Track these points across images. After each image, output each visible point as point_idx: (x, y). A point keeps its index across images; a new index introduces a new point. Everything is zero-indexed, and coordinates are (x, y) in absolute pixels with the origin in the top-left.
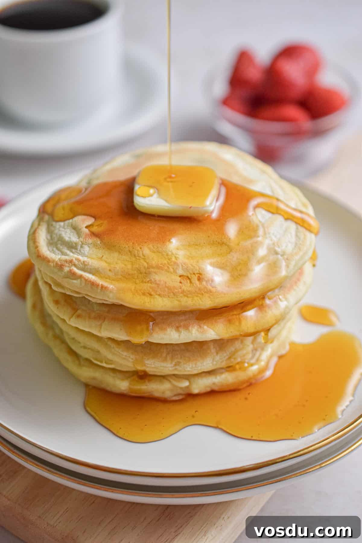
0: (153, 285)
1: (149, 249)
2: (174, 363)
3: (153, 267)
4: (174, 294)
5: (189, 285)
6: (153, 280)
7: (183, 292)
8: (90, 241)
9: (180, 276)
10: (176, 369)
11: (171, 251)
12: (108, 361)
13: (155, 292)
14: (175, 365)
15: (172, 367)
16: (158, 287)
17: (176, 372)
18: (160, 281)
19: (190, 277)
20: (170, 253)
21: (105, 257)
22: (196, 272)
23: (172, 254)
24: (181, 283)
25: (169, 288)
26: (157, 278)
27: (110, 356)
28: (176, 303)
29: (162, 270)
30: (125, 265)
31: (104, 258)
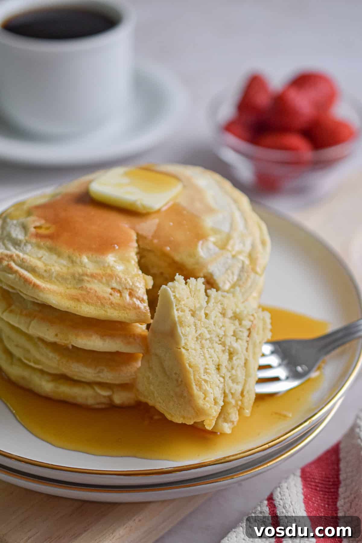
0: (84, 292)
1: (88, 258)
2: (98, 370)
3: (87, 275)
4: (102, 304)
5: (119, 298)
6: (84, 286)
7: (111, 303)
8: (34, 240)
9: (112, 289)
10: (99, 376)
11: (109, 263)
12: (37, 362)
13: (84, 299)
14: (99, 372)
15: (95, 373)
16: (88, 294)
17: (99, 380)
18: (91, 289)
19: (121, 291)
20: (106, 265)
21: (44, 257)
22: (128, 287)
23: (109, 266)
24: (111, 294)
25: (98, 298)
26: (89, 286)
27: (38, 356)
28: (103, 312)
29: (96, 279)
30: (61, 269)
31: (43, 259)
